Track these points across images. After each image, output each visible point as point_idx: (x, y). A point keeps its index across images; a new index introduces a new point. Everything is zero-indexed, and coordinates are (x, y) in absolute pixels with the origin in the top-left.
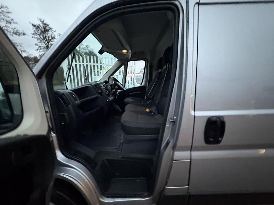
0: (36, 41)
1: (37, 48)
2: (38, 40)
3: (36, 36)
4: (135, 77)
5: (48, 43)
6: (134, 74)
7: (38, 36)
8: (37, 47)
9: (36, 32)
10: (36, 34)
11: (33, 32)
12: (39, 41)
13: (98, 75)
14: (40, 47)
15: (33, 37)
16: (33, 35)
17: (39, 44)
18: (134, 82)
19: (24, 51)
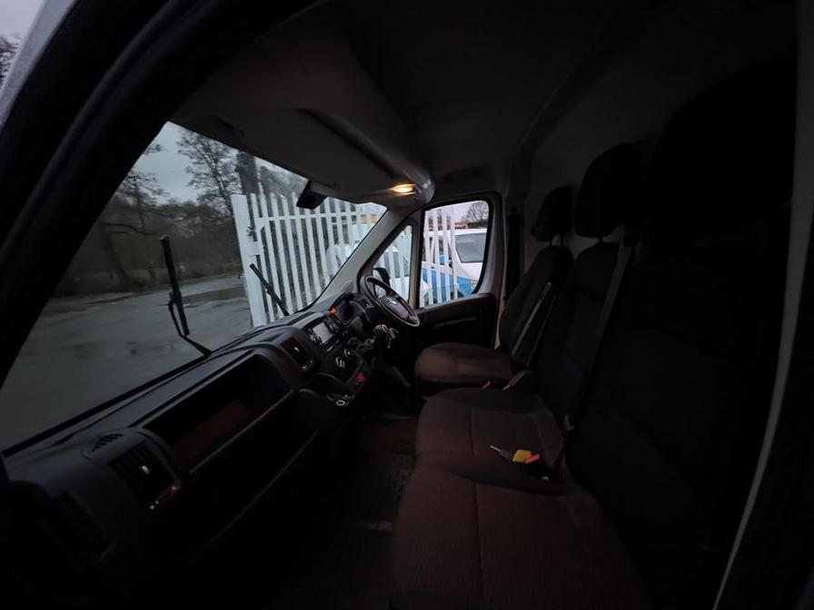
0: (188, 162)
1: (189, 180)
2: (191, 158)
3: (188, 149)
4: (454, 240)
5: (216, 161)
6: (448, 228)
7: (192, 149)
8: (191, 177)
9: (188, 139)
10: (187, 142)
11: (180, 140)
12: (195, 160)
13: (346, 241)
14: (198, 174)
15: (180, 151)
16: (181, 148)
17: (196, 168)
18: (450, 259)
19: (160, 192)
